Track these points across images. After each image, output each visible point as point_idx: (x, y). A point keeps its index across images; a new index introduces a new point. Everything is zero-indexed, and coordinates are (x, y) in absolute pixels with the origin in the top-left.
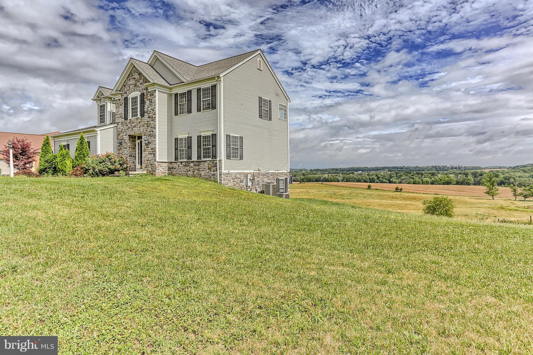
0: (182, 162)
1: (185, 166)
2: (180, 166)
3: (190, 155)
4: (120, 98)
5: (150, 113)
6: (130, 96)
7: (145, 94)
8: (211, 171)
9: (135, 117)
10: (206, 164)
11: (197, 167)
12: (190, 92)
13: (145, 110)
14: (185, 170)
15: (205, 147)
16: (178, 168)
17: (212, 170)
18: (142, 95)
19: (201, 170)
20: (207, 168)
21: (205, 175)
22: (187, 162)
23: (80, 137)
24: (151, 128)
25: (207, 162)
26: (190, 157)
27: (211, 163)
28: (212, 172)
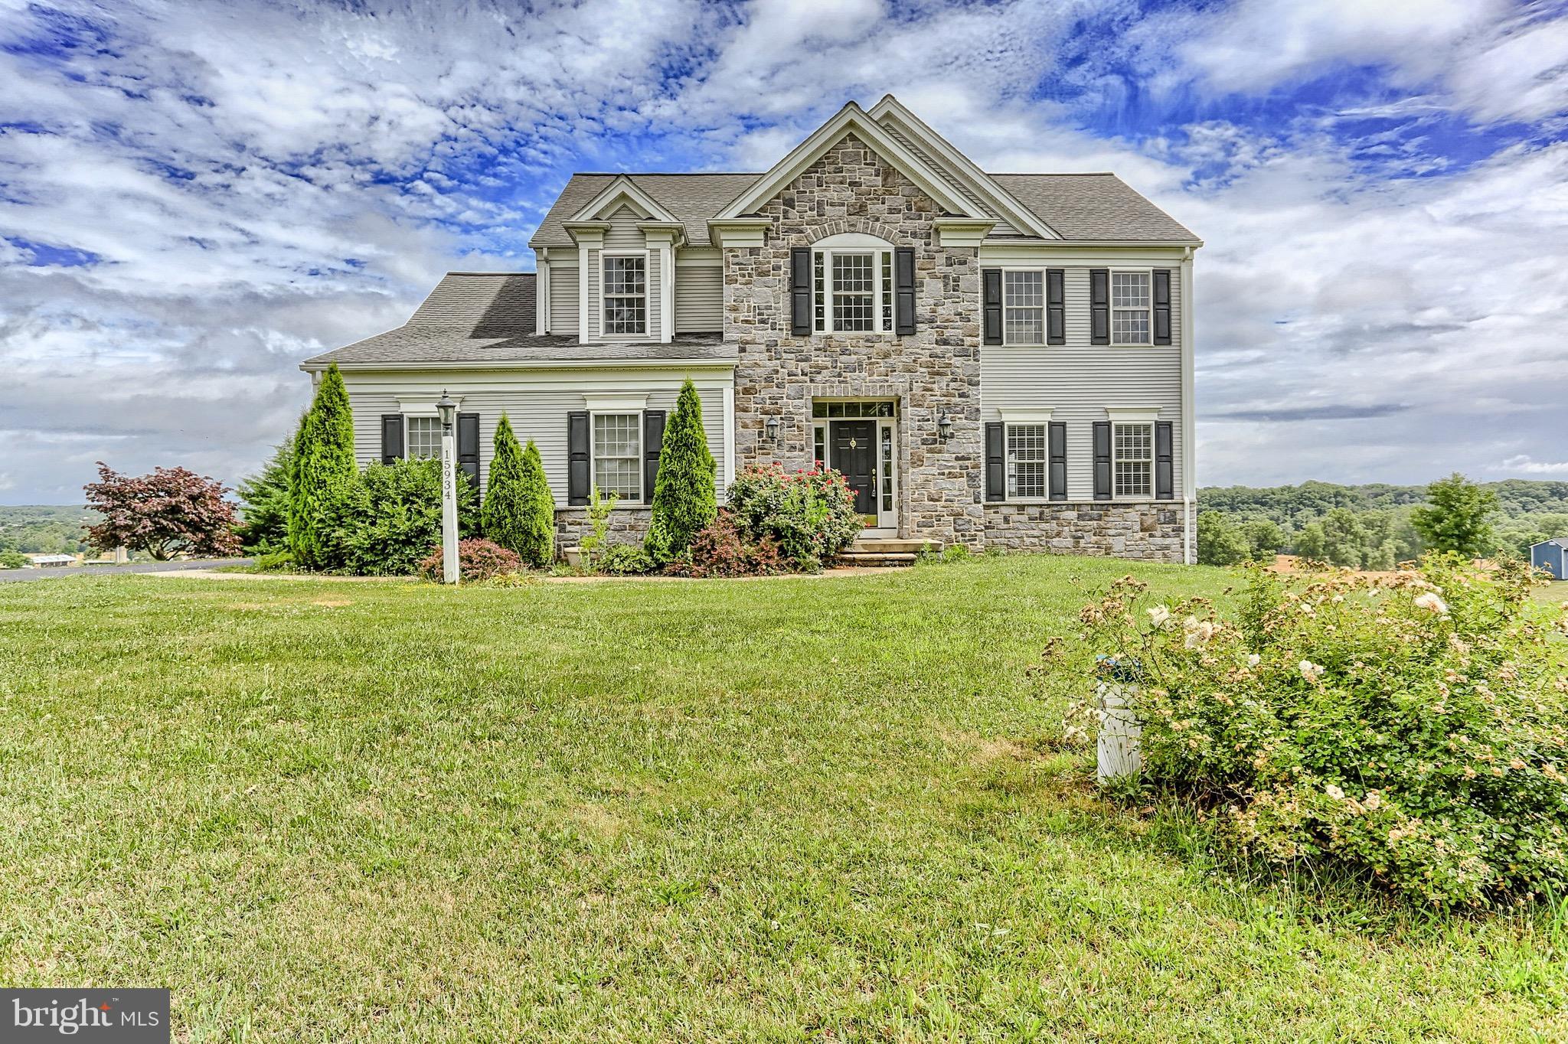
0: (1021, 508)
1: (1041, 518)
2: (1016, 517)
3: (1059, 483)
4: (761, 244)
5: (946, 327)
6: (830, 246)
7: (920, 253)
8: (1151, 536)
9: (863, 333)
10: (1133, 515)
11: (1095, 523)
12: (1056, 277)
13: (922, 309)
14: (1036, 533)
15: (1123, 460)
16: (1006, 526)
17: (1158, 533)
18: (905, 256)
19: (1112, 532)
20: (1137, 527)
21: (1128, 548)
22: (1049, 506)
23: (680, 386)
24: (955, 380)
25: (1137, 507)
26: (1059, 491)
27: (1154, 512)
28: (1159, 541)
